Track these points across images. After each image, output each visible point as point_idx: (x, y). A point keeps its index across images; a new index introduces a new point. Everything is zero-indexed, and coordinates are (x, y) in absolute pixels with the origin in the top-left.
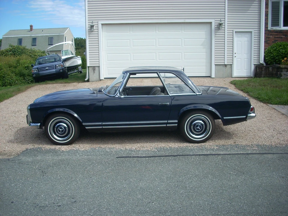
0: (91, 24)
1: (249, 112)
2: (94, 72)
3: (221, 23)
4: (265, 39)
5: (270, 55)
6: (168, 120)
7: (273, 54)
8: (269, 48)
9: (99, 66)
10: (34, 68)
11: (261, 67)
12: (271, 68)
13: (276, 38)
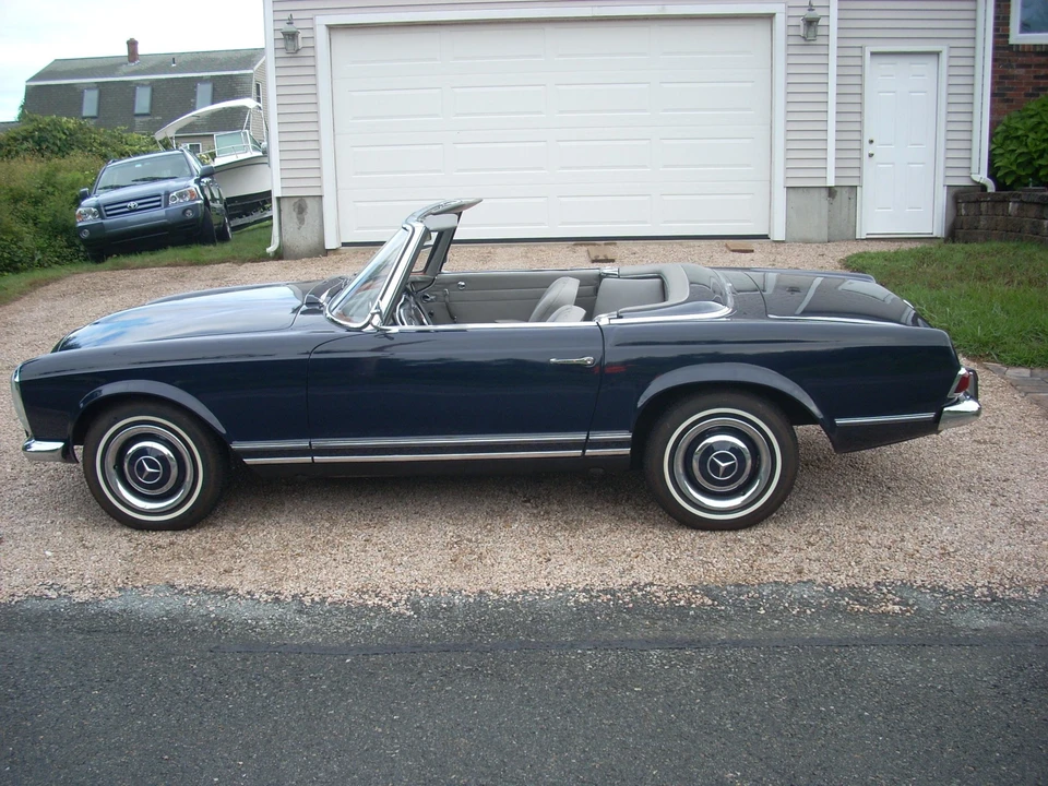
0: (284, 27)
1: (949, 396)
2: (301, 221)
3: (811, 15)
4: (994, 83)
5: (1012, 147)
6: (588, 428)
7: (1026, 145)
8: (1010, 119)
9: (321, 196)
10: (86, 202)
11: (973, 199)
12: (1014, 202)
13: (1042, 77)
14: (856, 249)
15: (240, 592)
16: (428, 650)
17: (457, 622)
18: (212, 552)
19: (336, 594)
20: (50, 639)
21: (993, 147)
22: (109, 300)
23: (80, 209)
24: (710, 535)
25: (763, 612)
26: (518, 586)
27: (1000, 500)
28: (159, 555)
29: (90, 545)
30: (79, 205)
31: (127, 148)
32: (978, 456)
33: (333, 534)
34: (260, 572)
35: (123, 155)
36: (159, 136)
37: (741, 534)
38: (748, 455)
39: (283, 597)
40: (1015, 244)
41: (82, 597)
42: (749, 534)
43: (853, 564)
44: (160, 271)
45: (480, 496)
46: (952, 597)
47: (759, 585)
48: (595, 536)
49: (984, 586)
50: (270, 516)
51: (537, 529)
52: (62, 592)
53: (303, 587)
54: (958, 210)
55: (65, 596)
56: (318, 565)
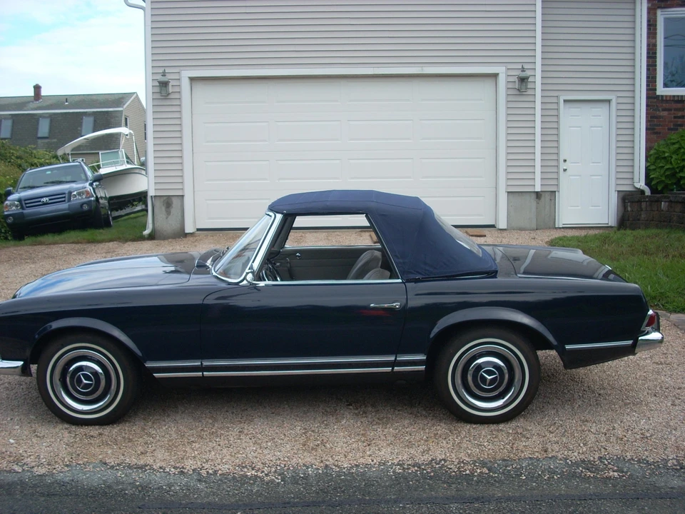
0: (159, 77)
1: (642, 329)
2: (168, 213)
3: (523, 74)
4: (647, 121)
5: (661, 165)
6: (396, 353)
7: (671, 163)
8: (659, 146)
9: (183, 196)
10: (11, 197)
11: (636, 200)
12: (665, 202)
13: (680, 117)
14: (556, 234)
15: (154, 467)
16: (295, 505)
17: (312, 486)
18: (130, 440)
19: (225, 468)
20: (20, 500)
21: (648, 164)
22: (33, 266)
23: (7, 202)
24: (480, 427)
25: (524, 478)
26: (352, 462)
27: (677, 402)
28: (92, 442)
29: (41, 435)
30: (6, 200)
31: (36, 161)
32: (658, 373)
33: (215, 428)
34: (167, 454)
35: (33, 165)
36: (60, 152)
37: (501, 426)
38: (506, 371)
39: (186, 471)
40: (667, 230)
41: (41, 471)
42: (507, 426)
43: (582, 445)
44: (68, 247)
45: (316, 401)
46: (653, 467)
47: (519, 459)
48: (400, 428)
49: (673, 459)
50: (168, 416)
51: (359, 423)
52: (25, 467)
53: (199, 463)
54: (625, 207)
55: (28, 470)
56: (208, 449)
